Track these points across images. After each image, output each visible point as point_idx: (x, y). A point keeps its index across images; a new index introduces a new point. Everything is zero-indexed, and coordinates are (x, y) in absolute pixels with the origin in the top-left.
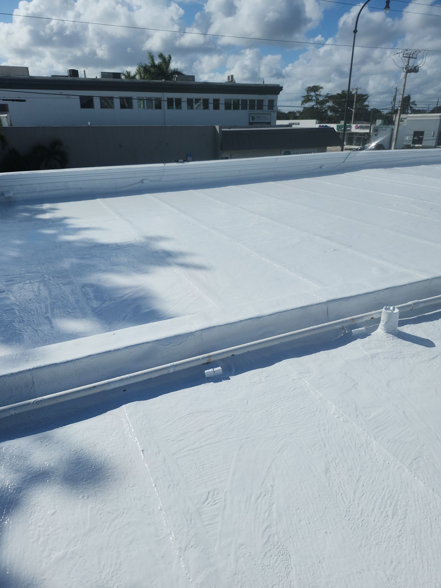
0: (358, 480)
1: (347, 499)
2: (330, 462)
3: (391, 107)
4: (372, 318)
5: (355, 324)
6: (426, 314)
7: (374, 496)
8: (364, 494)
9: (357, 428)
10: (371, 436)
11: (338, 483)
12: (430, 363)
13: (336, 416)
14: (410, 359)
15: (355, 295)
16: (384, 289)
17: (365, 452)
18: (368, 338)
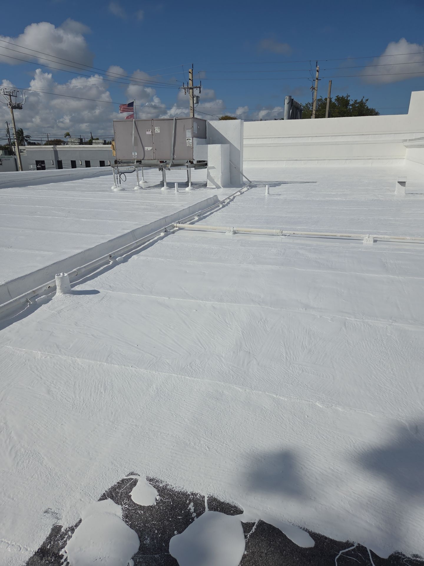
0: (75, 385)
1: (71, 399)
2: (49, 386)
4: (49, 287)
5: (37, 295)
6: (88, 276)
7: (89, 387)
8: (81, 390)
9: (62, 357)
10: (74, 357)
11: (60, 394)
12: (101, 302)
13: (44, 357)
14: (87, 305)
15: (29, 273)
16: (51, 265)
17: (74, 368)
18: (50, 302)
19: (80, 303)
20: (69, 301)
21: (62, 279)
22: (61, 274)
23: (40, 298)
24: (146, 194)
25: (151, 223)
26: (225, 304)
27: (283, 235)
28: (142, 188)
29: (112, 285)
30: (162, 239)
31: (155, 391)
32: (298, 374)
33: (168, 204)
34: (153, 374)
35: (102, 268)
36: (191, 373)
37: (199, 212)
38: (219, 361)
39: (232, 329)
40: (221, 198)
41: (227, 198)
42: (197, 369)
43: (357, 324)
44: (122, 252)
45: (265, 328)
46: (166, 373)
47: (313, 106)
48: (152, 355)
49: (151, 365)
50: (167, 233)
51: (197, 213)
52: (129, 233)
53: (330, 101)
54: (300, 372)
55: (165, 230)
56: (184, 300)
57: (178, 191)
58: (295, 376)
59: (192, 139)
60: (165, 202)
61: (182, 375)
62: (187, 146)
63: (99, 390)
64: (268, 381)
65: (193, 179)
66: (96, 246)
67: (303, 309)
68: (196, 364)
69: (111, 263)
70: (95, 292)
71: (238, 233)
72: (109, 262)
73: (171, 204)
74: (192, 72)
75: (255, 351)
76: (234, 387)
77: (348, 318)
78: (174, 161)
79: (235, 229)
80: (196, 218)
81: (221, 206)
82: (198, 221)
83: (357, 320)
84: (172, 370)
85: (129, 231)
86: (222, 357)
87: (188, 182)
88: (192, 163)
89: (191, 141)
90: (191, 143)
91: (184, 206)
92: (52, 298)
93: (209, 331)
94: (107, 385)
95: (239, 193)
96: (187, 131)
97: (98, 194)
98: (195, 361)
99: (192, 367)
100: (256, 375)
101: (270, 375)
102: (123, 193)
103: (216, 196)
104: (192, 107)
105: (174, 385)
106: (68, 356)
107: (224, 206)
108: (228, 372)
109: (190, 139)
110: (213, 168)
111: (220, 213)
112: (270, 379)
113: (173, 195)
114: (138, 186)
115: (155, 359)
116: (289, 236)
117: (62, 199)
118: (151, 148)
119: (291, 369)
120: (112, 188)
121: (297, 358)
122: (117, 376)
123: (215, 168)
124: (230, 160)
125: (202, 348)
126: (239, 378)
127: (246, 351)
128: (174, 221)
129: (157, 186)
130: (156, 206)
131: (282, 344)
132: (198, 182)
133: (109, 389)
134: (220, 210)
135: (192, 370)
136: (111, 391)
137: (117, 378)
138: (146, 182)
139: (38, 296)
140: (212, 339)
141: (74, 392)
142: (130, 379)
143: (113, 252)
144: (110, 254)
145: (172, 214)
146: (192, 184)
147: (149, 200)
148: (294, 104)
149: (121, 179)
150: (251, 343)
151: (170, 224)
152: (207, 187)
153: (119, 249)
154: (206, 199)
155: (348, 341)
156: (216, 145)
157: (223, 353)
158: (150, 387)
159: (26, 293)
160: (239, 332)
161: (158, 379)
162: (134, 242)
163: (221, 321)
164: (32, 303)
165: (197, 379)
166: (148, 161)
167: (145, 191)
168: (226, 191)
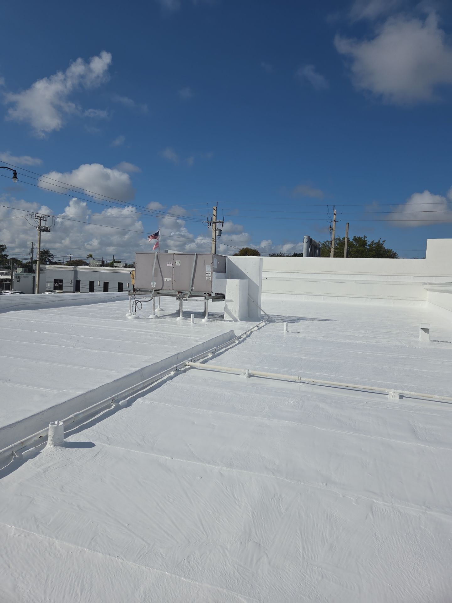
0: (47, 579)
3: (30, 258)
4: (41, 437)
5: (24, 447)
6: (85, 423)
7: (63, 585)
8: (53, 589)
9: (39, 537)
10: (53, 538)
11: (27, 593)
12: (94, 460)
13: (17, 535)
14: (78, 462)
15: (21, 420)
16: (48, 409)
17: (49, 553)
18: (38, 456)
19: (70, 460)
20: (59, 456)
21: (56, 429)
22: (56, 422)
23: (28, 450)
24: (160, 324)
25: (162, 360)
26: (234, 470)
27: (301, 382)
28: (157, 316)
29: (109, 436)
30: (172, 379)
31: (142, 596)
32: (316, 582)
33: (182, 336)
34: (142, 571)
35: (102, 413)
36: (187, 572)
37: (213, 348)
38: (223, 555)
39: (240, 508)
40: (238, 333)
41: (243, 334)
42: (195, 565)
43: (385, 510)
44: (127, 394)
45: (279, 508)
46: (158, 569)
47: (331, 244)
48: (143, 540)
49: (141, 556)
50: (178, 372)
51: (211, 349)
52: (136, 372)
53: (348, 241)
54: (320, 578)
55: (176, 369)
56: (188, 461)
57: (193, 322)
58: (313, 584)
59: (212, 273)
60: (180, 334)
61: (177, 575)
62: (206, 279)
63: (75, 590)
64: (280, 589)
65: (210, 310)
66: (100, 387)
67: (323, 484)
68: (195, 559)
69: (113, 407)
70: (90, 445)
71: (254, 376)
72: (110, 406)
73: (185, 336)
74: (216, 209)
75: (267, 544)
76: (239, 597)
77: (375, 501)
78: (192, 292)
79: (250, 372)
80: (210, 355)
81: (237, 342)
82: (211, 359)
83: (385, 503)
84: (166, 566)
85: (137, 370)
86: (227, 549)
87: (205, 312)
88: (210, 295)
89: (210, 275)
90: (210, 277)
91: (198, 342)
92: (41, 451)
93: (213, 509)
94: (85, 583)
95: (256, 328)
96: (207, 266)
97: (111, 321)
98: (195, 553)
99: (190, 563)
100: (266, 580)
101: (283, 581)
102: (137, 322)
103: (232, 331)
104: (215, 239)
105: (166, 590)
106: (46, 536)
107: (240, 343)
108: (232, 573)
109: (209, 273)
110: (231, 301)
111: (235, 350)
112: (282, 587)
113: (188, 327)
114: (153, 314)
115: (147, 547)
116: (307, 383)
117: (73, 326)
118: (170, 279)
119: (308, 572)
120: (127, 315)
121: (316, 556)
122: (99, 569)
123: (233, 302)
124: (248, 295)
125: (203, 533)
126: (245, 583)
127: (256, 541)
128: (185, 359)
129: (173, 315)
130: (169, 338)
131: (298, 534)
132: (215, 313)
133: (87, 590)
134: (236, 347)
135: (189, 568)
136: (88, 593)
137: (98, 574)
138: (162, 310)
139: (26, 448)
140: (217, 521)
141: (45, 592)
142: (113, 576)
143: (117, 394)
144: (113, 396)
145: (185, 350)
146: (209, 315)
147: (163, 331)
148: (313, 243)
149: (136, 307)
150: (262, 531)
151: (182, 363)
152: (224, 319)
153: (123, 391)
154: (222, 335)
155: (375, 535)
156: (235, 280)
157: (228, 542)
158: (137, 590)
159: (13, 445)
160: (249, 512)
161: (147, 578)
162: (141, 383)
163: (227, 494)
164: (17, 457)
165: (195, 582)
166: (166, 291)
167: (160, 320)
168: (243, 325)
